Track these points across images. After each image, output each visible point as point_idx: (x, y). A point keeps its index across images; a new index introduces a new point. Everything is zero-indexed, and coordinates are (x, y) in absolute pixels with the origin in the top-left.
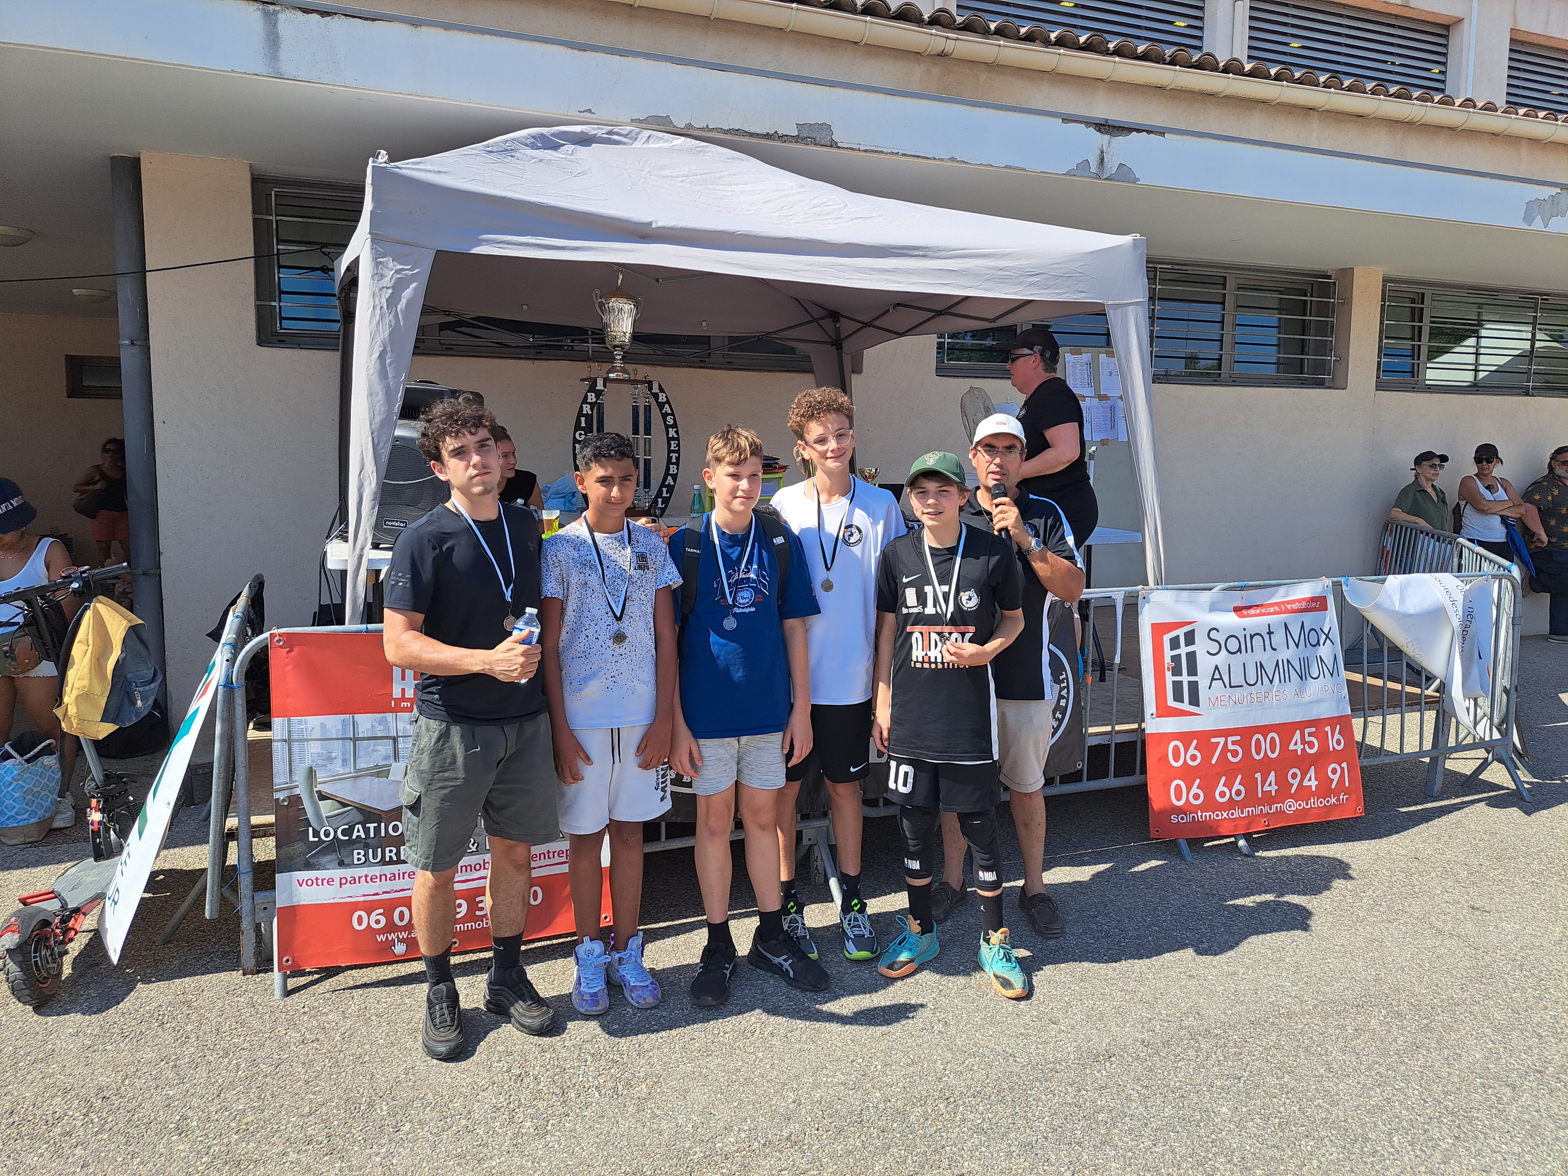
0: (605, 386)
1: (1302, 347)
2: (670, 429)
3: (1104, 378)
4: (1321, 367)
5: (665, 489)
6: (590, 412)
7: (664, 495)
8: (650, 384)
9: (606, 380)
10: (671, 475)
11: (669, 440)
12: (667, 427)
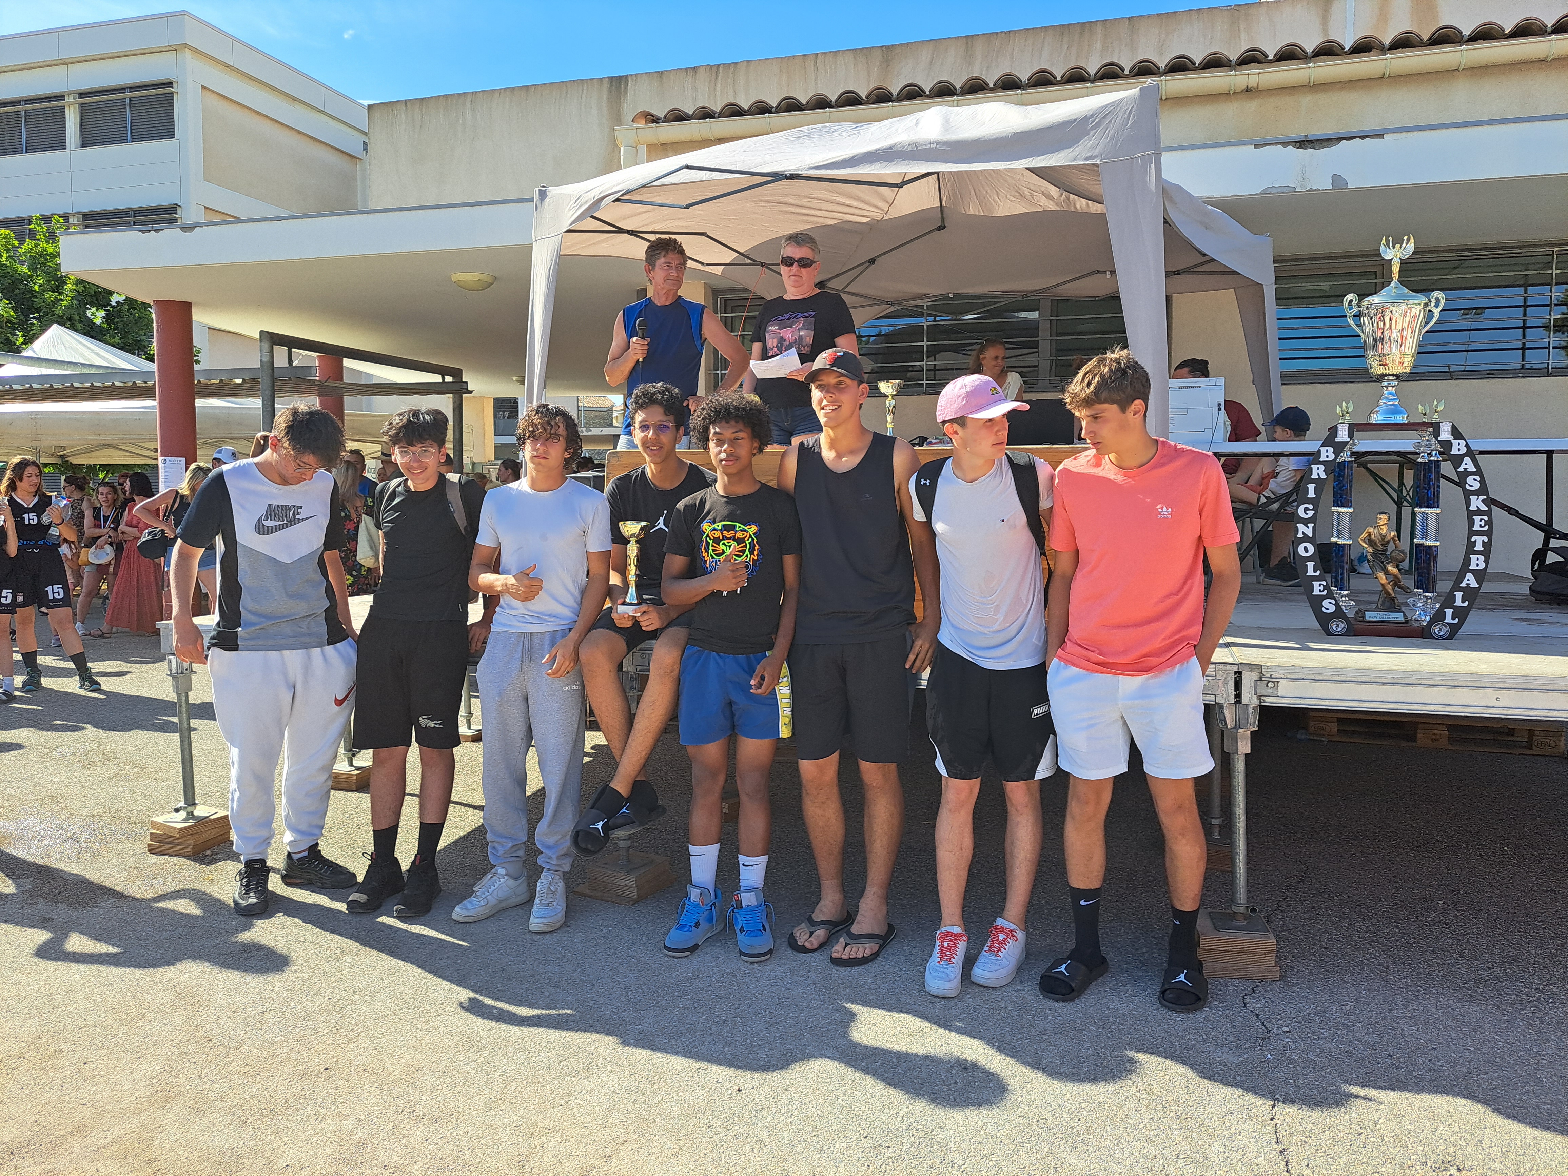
2: (1473, 498)
5: (1459, 595)
6: (1323, 476)
7: (1458, 603)
10: (1472, 571)
11: (1471, 514)
12: (1467, 494)
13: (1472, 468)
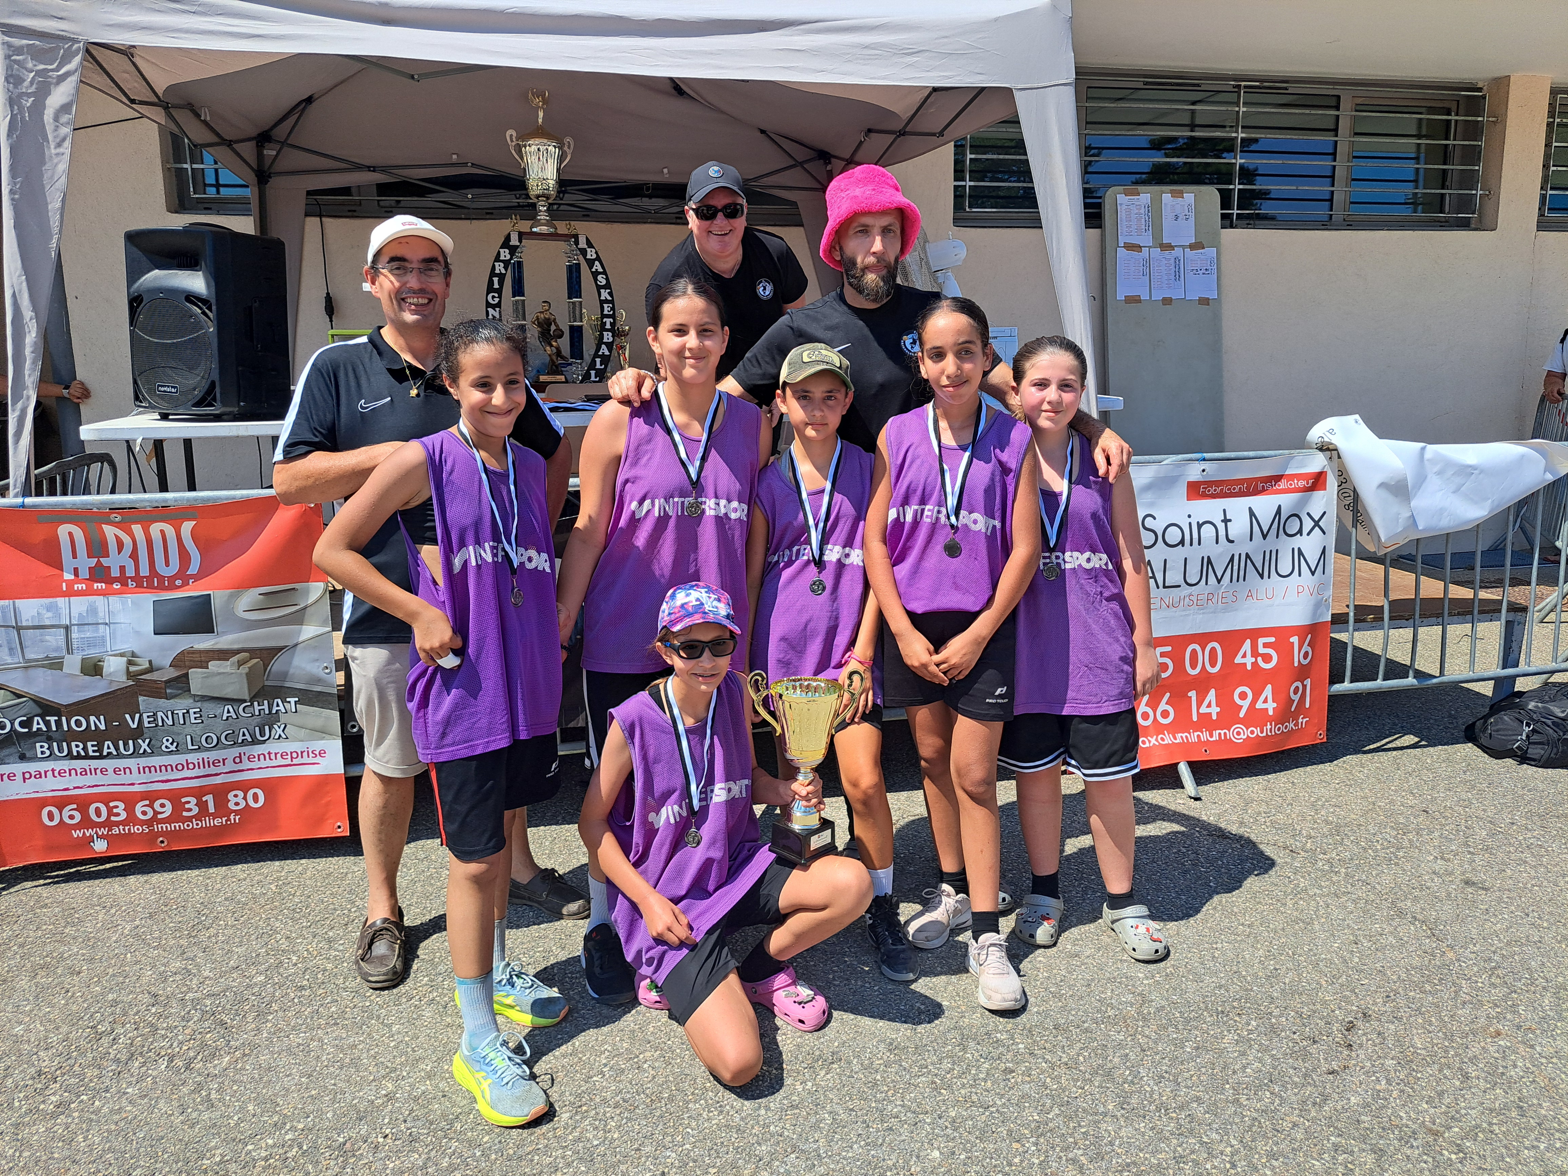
0: (520, 241)
1: (1443, 179)
2: (602, 291)
3: (1167, 222)
4: (1466, 203)
5: (598, 360)
6: (503, 271)
7: (598, 366)
8: (576, 237)
9: (521, 235)
10: (605, 343)
11: (602, 302)
12: (599, 288)
13: (600, 270)
